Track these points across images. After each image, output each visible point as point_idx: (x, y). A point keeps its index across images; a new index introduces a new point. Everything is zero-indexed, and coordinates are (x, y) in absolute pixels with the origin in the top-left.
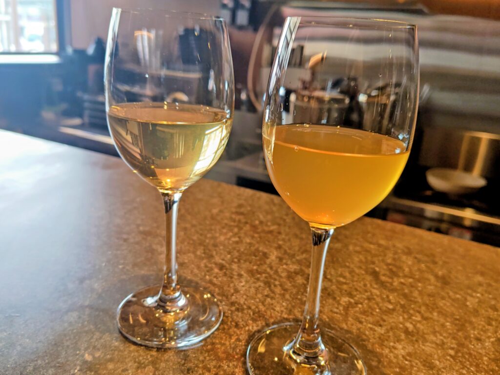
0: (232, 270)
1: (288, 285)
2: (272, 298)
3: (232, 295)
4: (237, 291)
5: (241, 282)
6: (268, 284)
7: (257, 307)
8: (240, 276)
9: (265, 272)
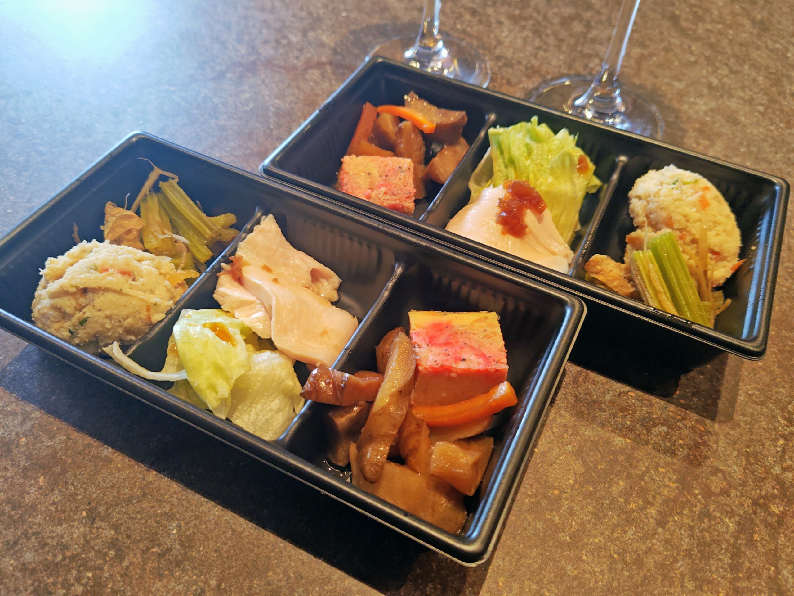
0: (489, 16)
1: (563, 34)
2: (546, 51)
3: (495, 48)
4: (500, 43)
5: (502, 31)
6: (537, 33)
7: (529, 62)
8: (500, 23)
9: (530, 17)
